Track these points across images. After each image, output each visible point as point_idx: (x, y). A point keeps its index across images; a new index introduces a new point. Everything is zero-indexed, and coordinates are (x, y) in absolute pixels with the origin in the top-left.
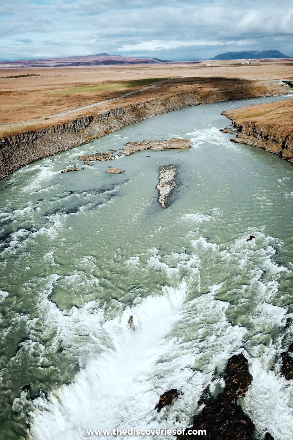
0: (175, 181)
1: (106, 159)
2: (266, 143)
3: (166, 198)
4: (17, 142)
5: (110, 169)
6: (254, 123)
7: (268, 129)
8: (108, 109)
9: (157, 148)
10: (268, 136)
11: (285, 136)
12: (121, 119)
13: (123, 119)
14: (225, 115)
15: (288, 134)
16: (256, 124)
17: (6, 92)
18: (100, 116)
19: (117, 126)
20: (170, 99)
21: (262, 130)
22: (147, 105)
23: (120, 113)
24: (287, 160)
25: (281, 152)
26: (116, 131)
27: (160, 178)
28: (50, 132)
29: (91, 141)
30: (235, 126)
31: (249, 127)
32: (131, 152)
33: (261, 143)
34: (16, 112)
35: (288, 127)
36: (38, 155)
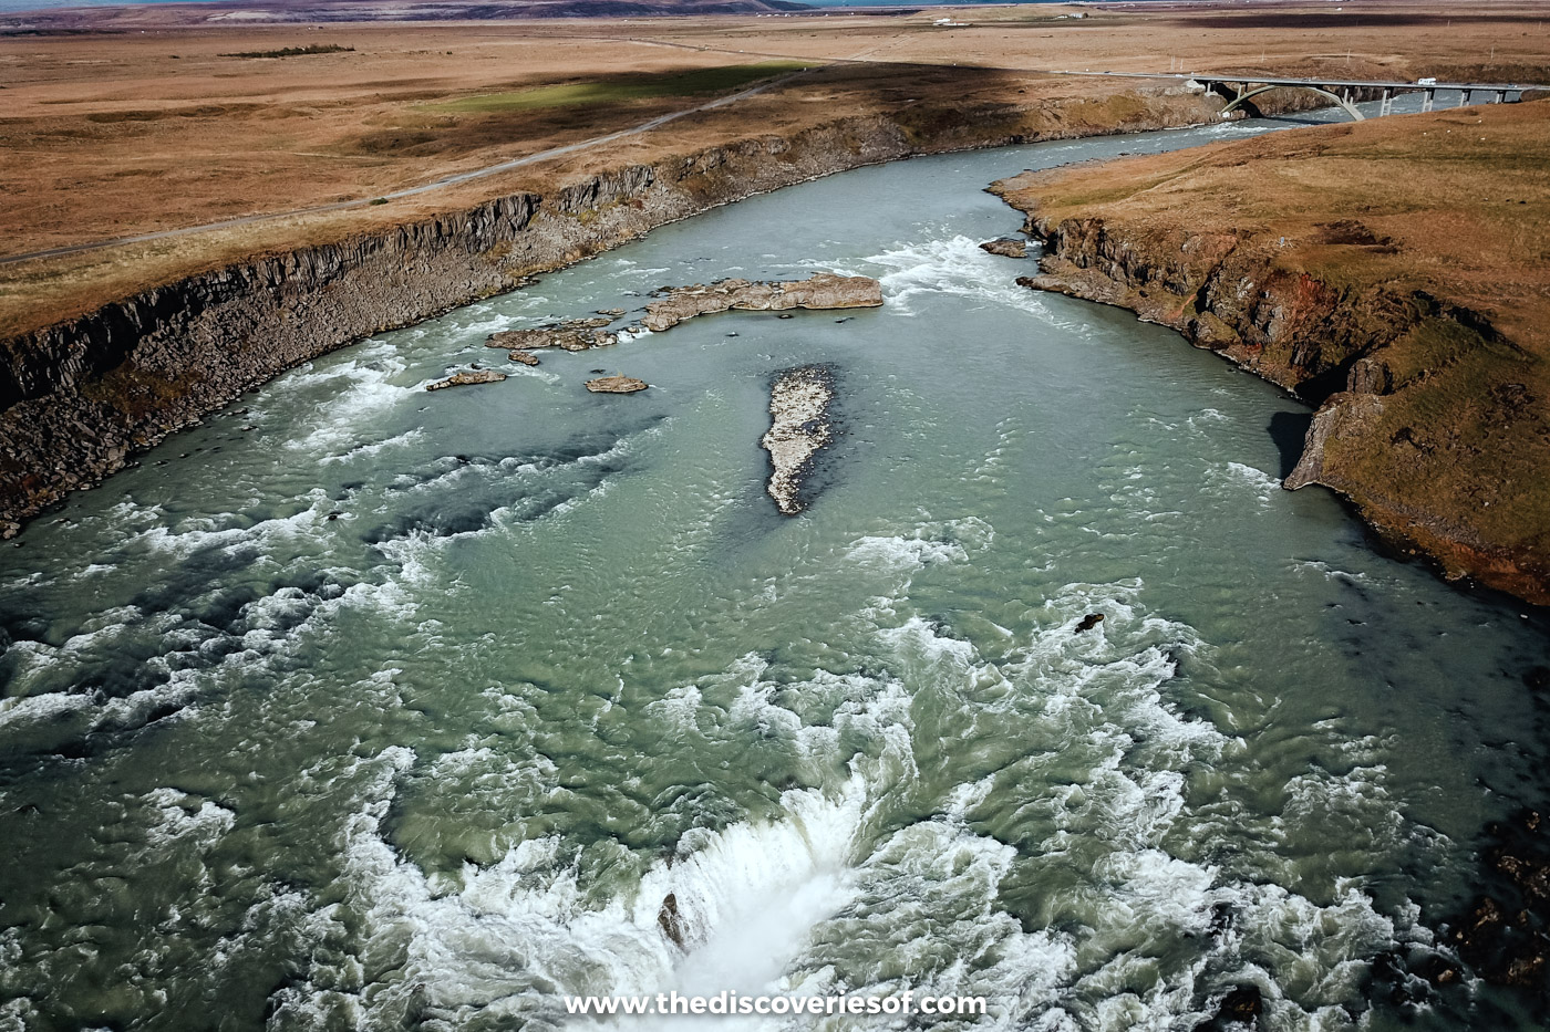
0: (825, 422)
1: (586, 343)
2: (1142, 293)
3: (796, 481)
4: (272, 283)
5: (599, 377)
6: (1100, 221)
7: (1148, 245)
8: (593, 170)
9: (765, 307)
10: (1147, 267)
11: (1205, 269)
12: (640, 205)
13: (646, 204)
14: (1001, 195)
15: (1216, 260)
16: (1106, 228)
17: (236, 107)
18: (566, 195)
19: (624, 231)
20: (808, 137)
21: (1125, 245)
22: (730, 155)
23: (634, 185)
24: (1212, 351)
25: (1193, 325)
26: (620, 245)
27: (775, 410)
28: (390, 247)
29: (533, 280)
30: (1035, 234)
31: (1083, 235)
32: (674, 319)
33: (1122, 293)
34: (271, 176)
35: (1218, 238)
36: (347, 329)
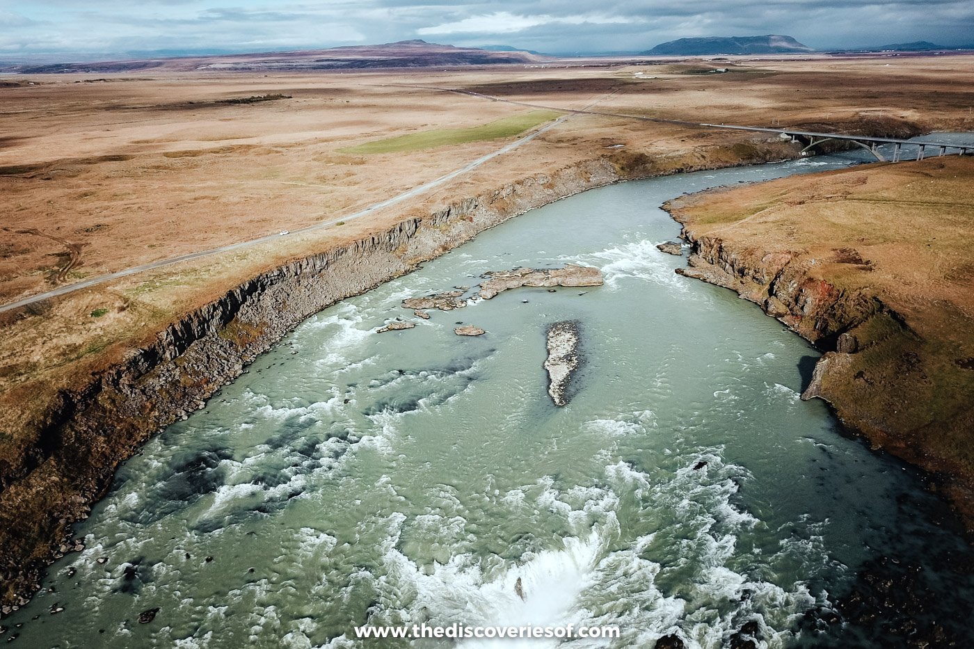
0: (575, 355)
1: (452, 306)
2: (741, 282)
3: (562, 388)
4: (296, 274)
5: (460, 327)
6: (720, 240)
7: (745, 257)
8: (447, 202)
9: (541, 285)
10: (744, 268)
11: (774, 272)
12: (471, 220)
13: (475, 219)
14: (669, 211)
15: (780, 268)
16: (723, 245)
18: (433, 217)
19: (464, 235)
20: (561, 173)
21: (733, 256)
22: (518, 187)
23: (468, 208)
24: (776, 318)
25: (766, 302)
26: (462, 244)
27: (549, 347)
28: (350, 252)
29: (418, 266)
30: (687, 240)
31: (711, 246)
32: (495, 292)
33: (731, 280)
35: (781, 256)
36: (331, 296)
